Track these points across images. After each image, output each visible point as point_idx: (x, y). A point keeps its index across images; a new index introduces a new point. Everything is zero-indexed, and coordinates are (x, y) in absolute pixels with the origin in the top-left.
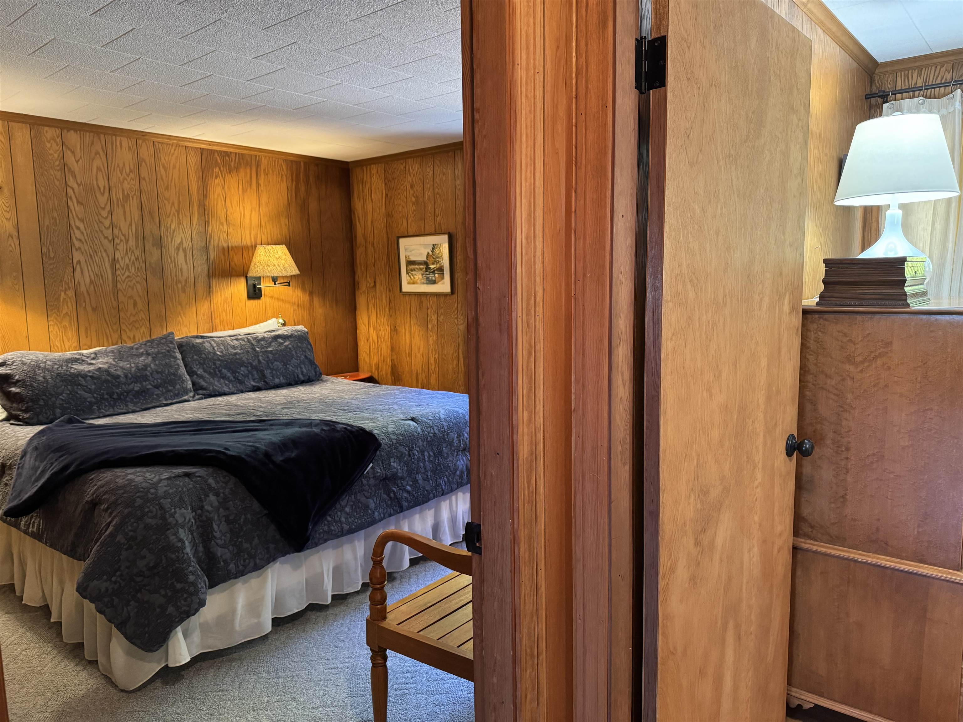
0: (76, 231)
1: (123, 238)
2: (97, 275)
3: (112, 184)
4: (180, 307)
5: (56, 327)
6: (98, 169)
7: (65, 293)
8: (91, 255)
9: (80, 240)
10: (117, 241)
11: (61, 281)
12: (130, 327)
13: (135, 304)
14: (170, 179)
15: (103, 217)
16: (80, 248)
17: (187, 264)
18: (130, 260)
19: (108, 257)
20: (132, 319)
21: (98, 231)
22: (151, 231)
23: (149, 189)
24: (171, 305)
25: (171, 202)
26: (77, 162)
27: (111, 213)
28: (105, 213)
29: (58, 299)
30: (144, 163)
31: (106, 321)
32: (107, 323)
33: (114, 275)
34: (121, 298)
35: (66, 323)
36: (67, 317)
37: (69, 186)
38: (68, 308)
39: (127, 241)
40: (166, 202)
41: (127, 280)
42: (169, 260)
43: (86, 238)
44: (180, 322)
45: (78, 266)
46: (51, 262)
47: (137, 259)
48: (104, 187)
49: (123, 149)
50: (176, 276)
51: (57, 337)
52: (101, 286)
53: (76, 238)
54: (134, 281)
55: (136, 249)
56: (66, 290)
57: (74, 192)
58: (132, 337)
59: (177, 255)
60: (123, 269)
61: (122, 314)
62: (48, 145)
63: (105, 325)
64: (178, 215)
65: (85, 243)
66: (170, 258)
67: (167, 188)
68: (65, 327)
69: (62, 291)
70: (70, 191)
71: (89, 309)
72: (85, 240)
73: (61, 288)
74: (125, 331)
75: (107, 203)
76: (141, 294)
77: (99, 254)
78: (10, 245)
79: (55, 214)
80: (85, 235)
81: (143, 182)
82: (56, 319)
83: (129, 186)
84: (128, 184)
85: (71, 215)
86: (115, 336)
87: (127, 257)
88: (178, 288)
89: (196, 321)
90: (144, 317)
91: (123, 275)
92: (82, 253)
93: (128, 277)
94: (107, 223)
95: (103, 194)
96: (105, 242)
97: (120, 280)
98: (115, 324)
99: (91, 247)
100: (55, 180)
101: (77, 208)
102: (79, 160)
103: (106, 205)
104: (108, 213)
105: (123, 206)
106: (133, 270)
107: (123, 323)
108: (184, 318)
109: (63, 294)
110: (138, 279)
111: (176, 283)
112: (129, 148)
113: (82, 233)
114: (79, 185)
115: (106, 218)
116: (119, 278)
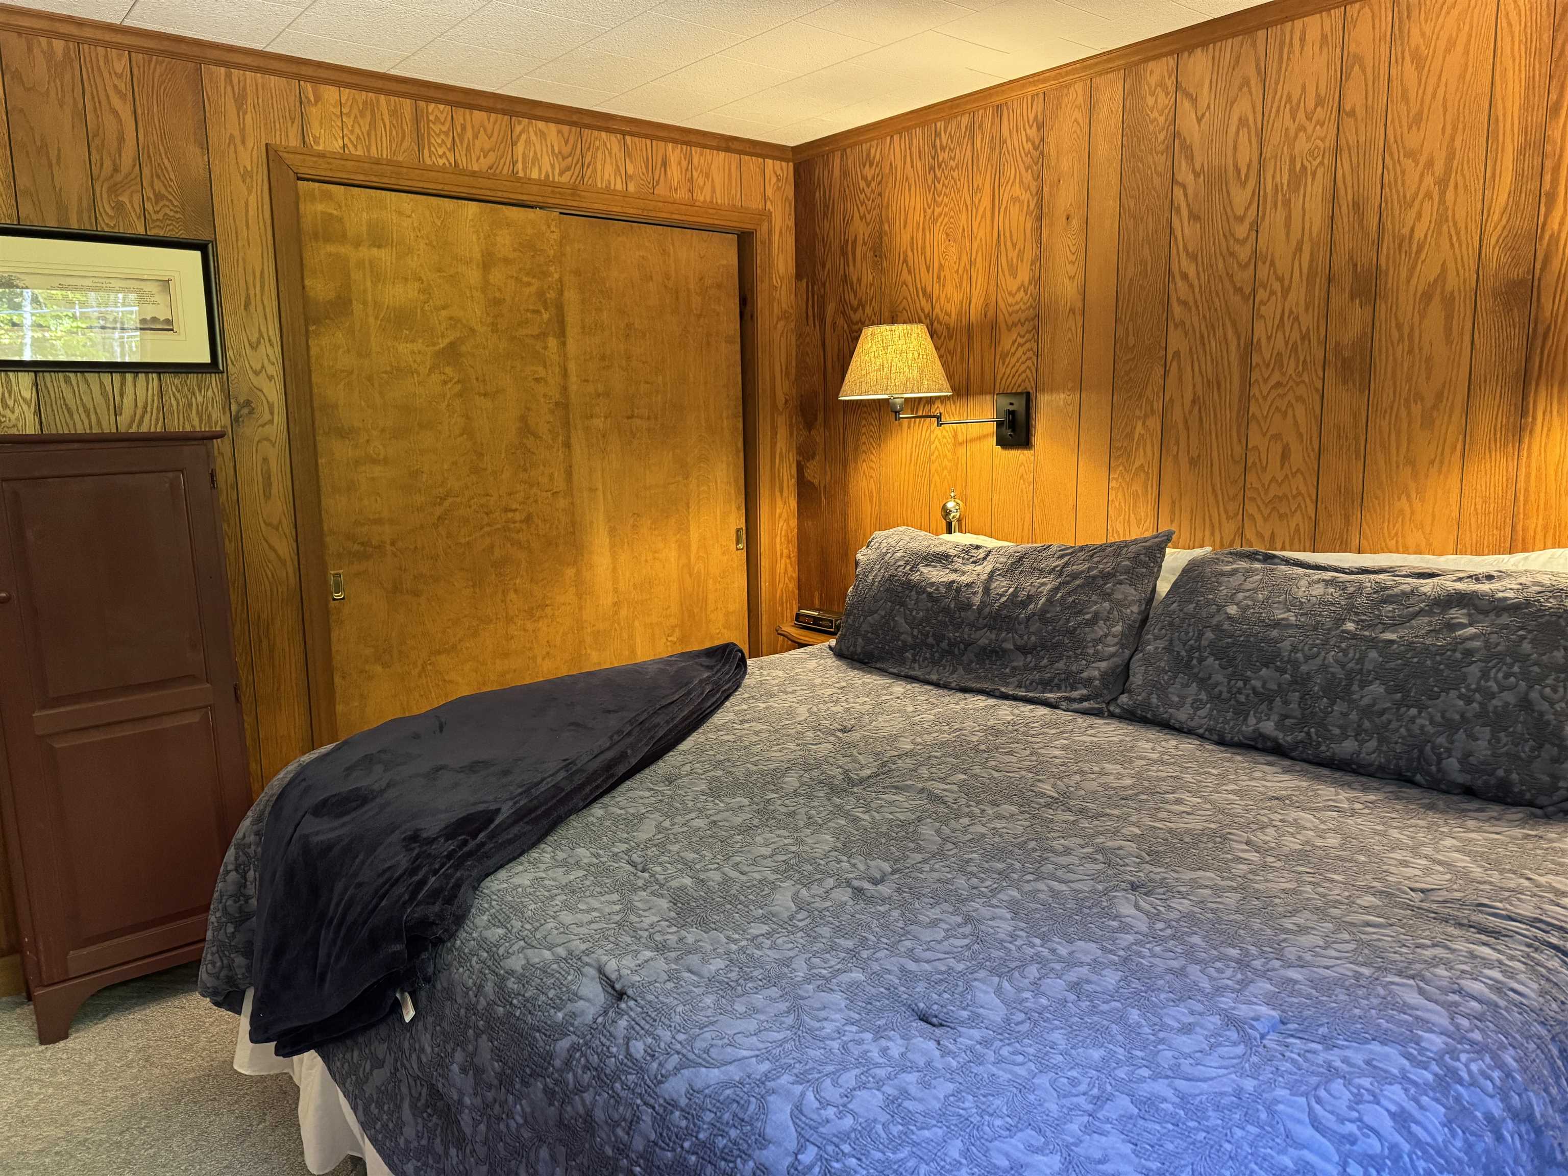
0: (1180, 283)
1: (1277, 286)
2: (1208, 381)
3: (1268, 152)
4: (1409, 470)
5: (1120, 496)
6: (1243, 122)
7: (1144, 423)
8: (1202, 337)
9: (1185, 303)
10: (1262, 294)
11: (1140, 396)
12: (1266, 512)
13: (1285, 456)
14: (1430, 90)
15: (1237, 240)
16: (1183, 323)
17: (1449, 341)
18: (1287, 344)
19: (1239, 339)
20: (1274, 490)
21: (1224, 275)
22: (1351, 258)
23: (1362, 139)
24: (1382, 463)
25: (1423, 160)
26: (1199, 120)
27: (1256, 227)
28: (1241, 231)
29: (1130, 436)
30: (1357, 67)
31: (1214, 490)
32: (1216, 496)
33: (1247, 383)
34: (1255, 439)
35: (1137, 487)
36: (1142, 475)
37: (1178, 183)
38: (1146, 455)
39: (1286, 292)
40: (1408, 163)
41: (1274, 393)
42: (1395, 334)
43: (1198, 297)
44: (1401, 511)
45: (1175, 364)
46: (1129, 356)
47: (1305, 337)
48: (1249, 166)
49: (1308, 48)
50: (1409, 380)
51: (1119, 515)
52: (1214, 410)
53: (1178, 299)
54: (1291, 397)
55: (1307, 310)
56: (1146, 416)
57: (1186, 195)
58: (1267, 535)
59: (1422, 316)
60: (1268, 366)
61: (1251, 478)
62: (1150, 101)
63: (1212, 500)
64: (1443, 193)
65: (1193, 309)
66: (1399, 327)
67: (1417, 121)
68: (1136, 496)
69: (1139, 418)
70: (1178, 192)
71: (1184, 461)
72: (1196, 302)
73: (1138, 412)
74: (1252, 517)
75: (1250, 204)
76: (1303, 430)
77: (1219, 333)
78: (1070, 329)
79: (1146, 251)
80: (1197, 290)
81: (1348, 122)
82: (1123, 478)
83: (1309, 145)
84: (1308, 139)
85: (1174, 251)
86: (1229, 528)
87: (1280, 335)
88: (1409, 414)
89: (1455, 514)
90: (1303, 489)
91: (1266, 381)
92: (1186, 334)
93: (1278, 384)
94: (1244, 253)
95: (1243, 185)
96: (1236, 300)
97: (1258, 394)
98: (1234, 498)
99: (1204, 317)
100: (1155, 175)
101: (1186, 231)
102: (1203, 115)
103: (1247, 209)
104: (1250, 229)
105: (1287, 203)
106: (1291, 371)
107: (1253, 499)
108: (1417, 504)
109: (1140, 424)
110: (1301, 390)
111: (1407, 401)
112: (1324, 37)
113: (1191, 286)
114: (1197, 175)
115: (1243, 242)
116: (1255, 391)
